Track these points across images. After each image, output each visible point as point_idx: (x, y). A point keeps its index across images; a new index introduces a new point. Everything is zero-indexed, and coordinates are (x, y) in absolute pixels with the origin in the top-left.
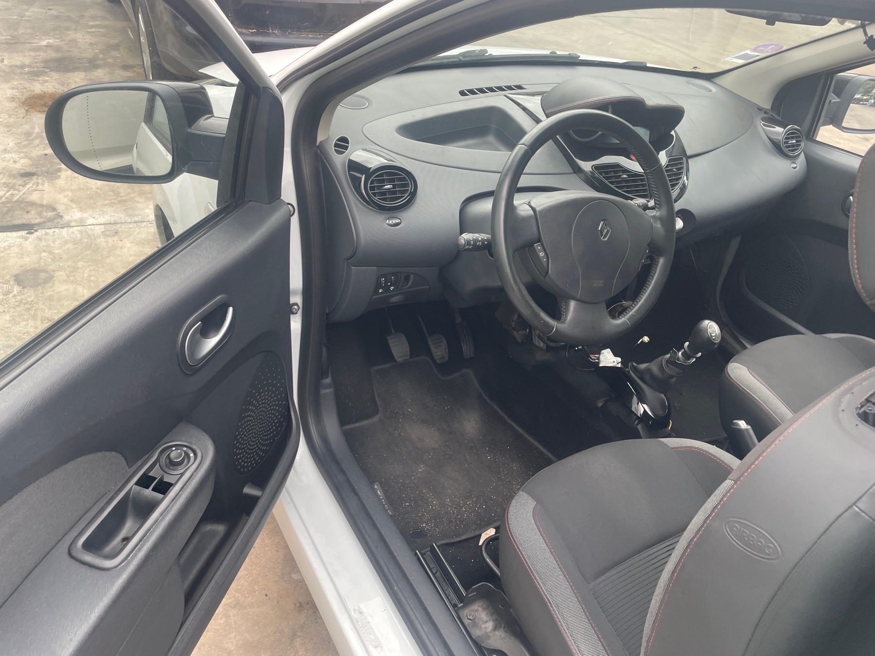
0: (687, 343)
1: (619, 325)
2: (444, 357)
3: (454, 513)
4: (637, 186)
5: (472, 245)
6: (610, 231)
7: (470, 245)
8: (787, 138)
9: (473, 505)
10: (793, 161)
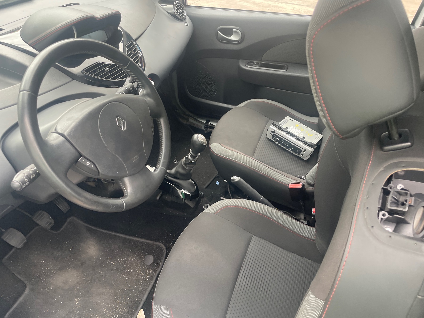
0: (191, 150)
1: (158, 173)
2: (51, 223)
3: (113, 316)
4: (117, 72)
5: (28, 182)
6: (125, 121)
7: (25, 183)
8: (177, 10)
9: (122, 302)
10: (185, 22)
